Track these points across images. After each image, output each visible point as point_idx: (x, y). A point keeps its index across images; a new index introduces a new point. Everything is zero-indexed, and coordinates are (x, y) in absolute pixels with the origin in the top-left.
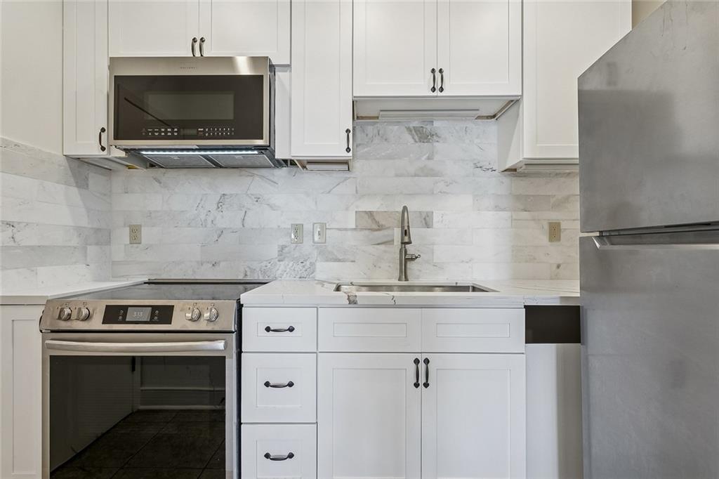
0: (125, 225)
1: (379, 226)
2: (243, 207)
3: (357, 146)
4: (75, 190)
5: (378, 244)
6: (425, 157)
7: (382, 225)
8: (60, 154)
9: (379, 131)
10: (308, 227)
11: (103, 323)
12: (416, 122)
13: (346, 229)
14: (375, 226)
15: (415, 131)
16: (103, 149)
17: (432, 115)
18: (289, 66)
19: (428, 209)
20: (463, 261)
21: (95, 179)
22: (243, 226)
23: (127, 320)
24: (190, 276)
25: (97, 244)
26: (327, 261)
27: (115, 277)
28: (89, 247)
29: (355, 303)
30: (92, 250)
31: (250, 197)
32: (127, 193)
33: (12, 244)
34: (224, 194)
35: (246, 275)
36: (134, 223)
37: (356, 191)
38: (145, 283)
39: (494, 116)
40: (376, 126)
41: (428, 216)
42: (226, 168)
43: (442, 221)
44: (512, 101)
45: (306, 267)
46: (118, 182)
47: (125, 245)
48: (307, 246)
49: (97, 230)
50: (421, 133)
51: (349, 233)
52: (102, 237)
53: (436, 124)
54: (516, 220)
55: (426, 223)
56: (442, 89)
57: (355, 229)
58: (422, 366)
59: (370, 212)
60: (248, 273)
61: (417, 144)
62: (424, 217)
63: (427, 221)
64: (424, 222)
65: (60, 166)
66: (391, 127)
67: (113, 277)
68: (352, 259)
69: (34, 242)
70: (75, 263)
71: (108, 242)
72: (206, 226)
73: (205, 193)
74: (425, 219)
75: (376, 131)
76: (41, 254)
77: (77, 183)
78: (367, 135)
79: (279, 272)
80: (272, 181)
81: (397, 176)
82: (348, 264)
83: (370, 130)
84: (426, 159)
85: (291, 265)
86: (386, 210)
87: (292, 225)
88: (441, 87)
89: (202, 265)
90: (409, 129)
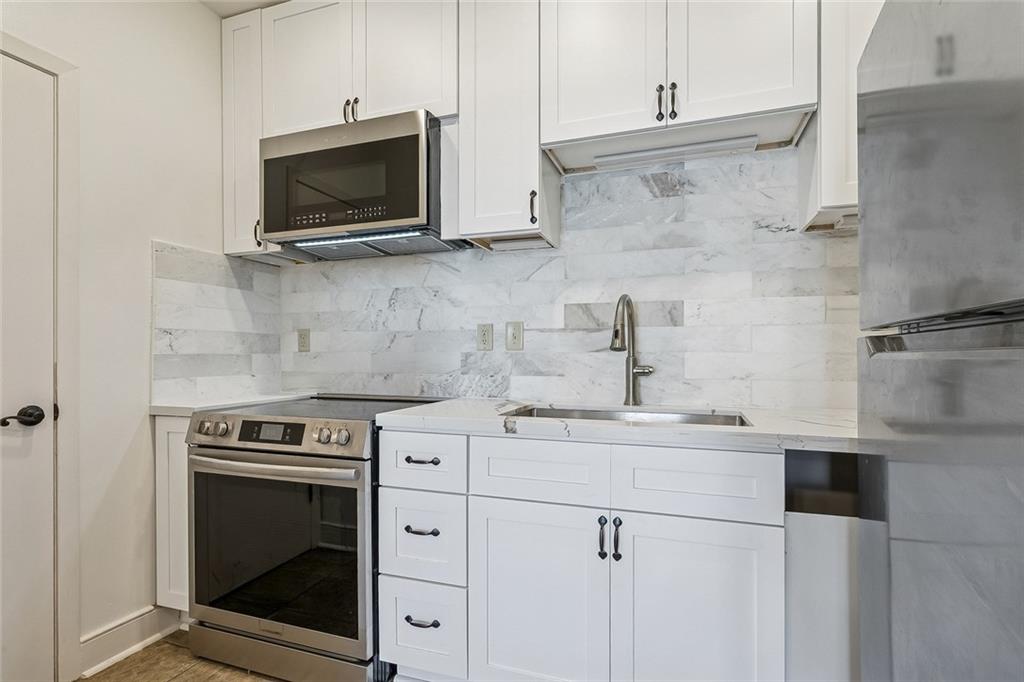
0: (294, 331)
1: (598, 325)
2: (419, 304)
3: (566, 212)
4: (237, 293)
5: (597, 351)
6: (669, 219)
7: (603, 324)
8: (221, 253)
9: (598, 187)
10: (499, 327)
11: (239, 440)
12: (657, 167)
13: (551, 330)
14: (592, 325)
15: (654, 181)
16: (259, 244)
17: (683, 153)
18: (456, 116)
19: (675, 297)
20: (734, 378)
21: (260, 279)
22: (419, 328)
23: (261, 437)
24: (360, 391)
25: (263, 352)
26: (525, 374)
27: (286, 390)
28: (254, 355)
29: (514, 432)
30: (258, 359)
31: (427, 291)
32: (295, 292)
33: (171, 353)
34: (397, 289)
35: (422, 391)
36: (302, 327)
37: (566, 275)
38: (312, 398)
39: (789, 142)
40: (593, 180)
41: (675, 308)
42: (397, 255)
43: (698, 315)
44: (806, 114)
45: (497, 383)
46: (287, 279)
47: (295, 353)
48: (499, 353)
49: (264, 337)
50: (663, 183)
51: (556, 336)
52: (269, 344)
53: (688, 166)
54: (833, 309)
55: (672, 319)
56: (674, 115)
57: (564, 330)
58: (609, 529)
59: (586, 304)
60: (425, 389)
61: (657, 201)
62: (668, 309)
63: (673, 315)
64: (668, 317)
65: (220, 266)
66: (616, 179)
67: (283, 390)
68: (560, 371)
69: (193, 350)
70: (239, 373)
71: (278, 350)
72: (377, 329)
73: (374, 287)
74: (670, 313)
75: (594, 187)
76: (200, 363)
77: (239, 284)
78: (581, 194)
79: (463, 388)
80: (454, 269)
81: (625, 250)
82: (555, 378)
83: (585, 186)
84: (672, 222)
85: (477, 379)
86: (609, 301)
87: (479, 326)
88: (673, 111)
89: (373, 377)
90: (645, 180)
